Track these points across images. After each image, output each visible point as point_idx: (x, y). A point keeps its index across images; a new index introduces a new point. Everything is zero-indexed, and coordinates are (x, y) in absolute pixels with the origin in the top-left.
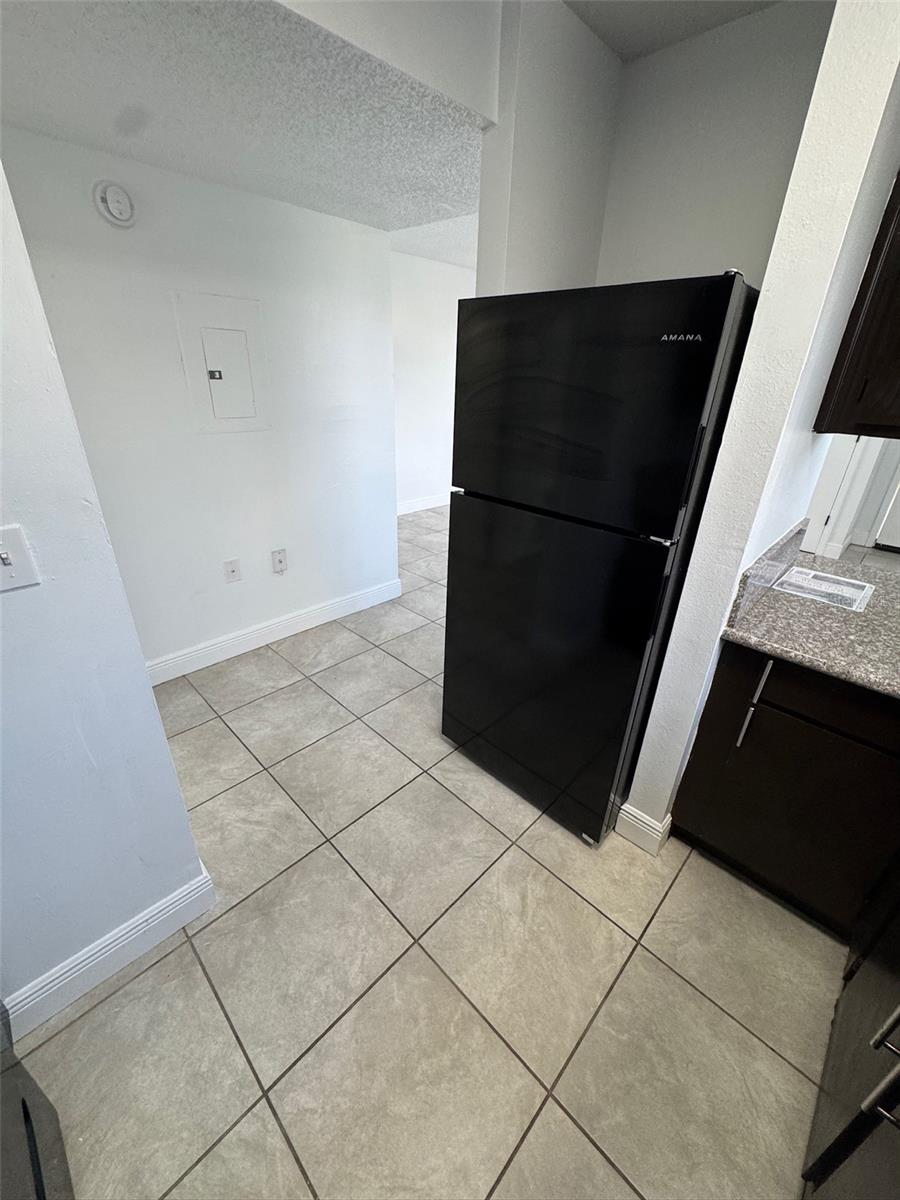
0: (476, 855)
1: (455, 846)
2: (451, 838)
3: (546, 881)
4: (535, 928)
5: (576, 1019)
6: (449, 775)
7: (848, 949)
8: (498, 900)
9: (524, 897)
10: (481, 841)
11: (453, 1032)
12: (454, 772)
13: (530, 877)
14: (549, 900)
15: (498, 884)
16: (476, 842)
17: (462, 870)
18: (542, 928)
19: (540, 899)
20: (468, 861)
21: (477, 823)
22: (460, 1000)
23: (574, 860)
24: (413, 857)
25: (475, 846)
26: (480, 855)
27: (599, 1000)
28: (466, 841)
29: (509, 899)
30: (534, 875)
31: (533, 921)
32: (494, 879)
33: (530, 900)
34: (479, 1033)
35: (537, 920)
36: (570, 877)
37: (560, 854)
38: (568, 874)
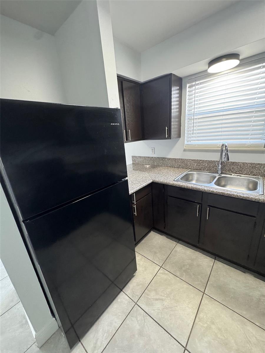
1: (141, 334)
2: (137, 336)
3: (149, 291)
4: (166, 296)
6: (99, 343)
7: (152, 231)
8: (159, 310)
9: (157, 300)
10: (137, 319)
12: (97, 340)
14: (155, 290)
15: (153, 310)
16: (138, 321)
17: (151, 328)
18: (165, 293)
19: (156, 294)
20: (147, 326)
21: (128, 321)
23: (140, 281)
25: (139, 322)
26: (143, 319)
27: (178, 279)
28: (138, 327)
29: (158, 305)
30: (148, 295)
31: (163, 296)
33: (157, 297)
34: (201, 315)
35: (163, 294)
36: (146, 283)
37: (139, 285)
38: (145, 283)
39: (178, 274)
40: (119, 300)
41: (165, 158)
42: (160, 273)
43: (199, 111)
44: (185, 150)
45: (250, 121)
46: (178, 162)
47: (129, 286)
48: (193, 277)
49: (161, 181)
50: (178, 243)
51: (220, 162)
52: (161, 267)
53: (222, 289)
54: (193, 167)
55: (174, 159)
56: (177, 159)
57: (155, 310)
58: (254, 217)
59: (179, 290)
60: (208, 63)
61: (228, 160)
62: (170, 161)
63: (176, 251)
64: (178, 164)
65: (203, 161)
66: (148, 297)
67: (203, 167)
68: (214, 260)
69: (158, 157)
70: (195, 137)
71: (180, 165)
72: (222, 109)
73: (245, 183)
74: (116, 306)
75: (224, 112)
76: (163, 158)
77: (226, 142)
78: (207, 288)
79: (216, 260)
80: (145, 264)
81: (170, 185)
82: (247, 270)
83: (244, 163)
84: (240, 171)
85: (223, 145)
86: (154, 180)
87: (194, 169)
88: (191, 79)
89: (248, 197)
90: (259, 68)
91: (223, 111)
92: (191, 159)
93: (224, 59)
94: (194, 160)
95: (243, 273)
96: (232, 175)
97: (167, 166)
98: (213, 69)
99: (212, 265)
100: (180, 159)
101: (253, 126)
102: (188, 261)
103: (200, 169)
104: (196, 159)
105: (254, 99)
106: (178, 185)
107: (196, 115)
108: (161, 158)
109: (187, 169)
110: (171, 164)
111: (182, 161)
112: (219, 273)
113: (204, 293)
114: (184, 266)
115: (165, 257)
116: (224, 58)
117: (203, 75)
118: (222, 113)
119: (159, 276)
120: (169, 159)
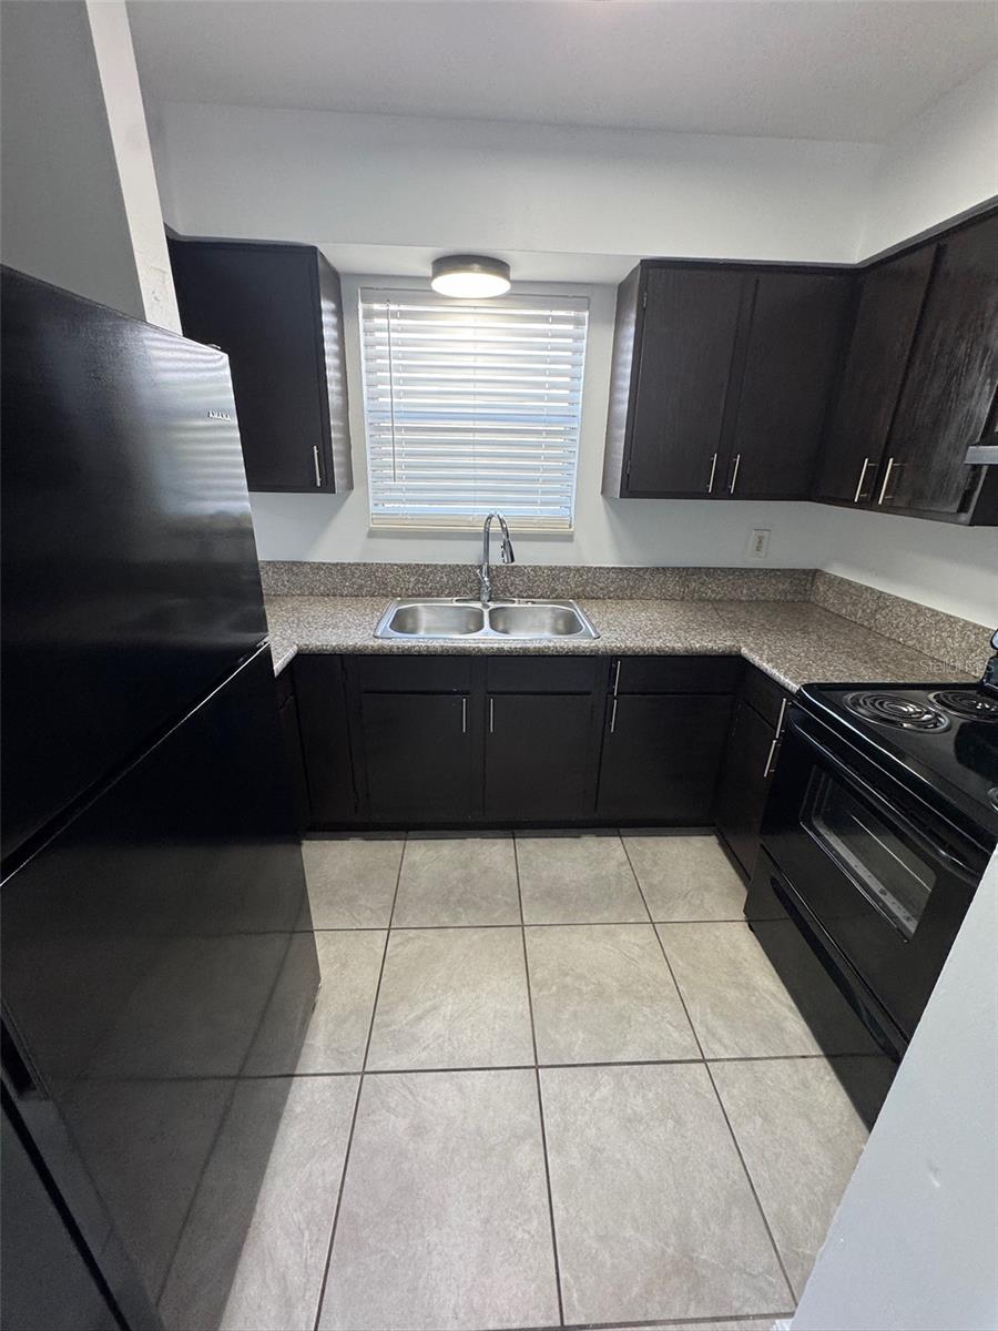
0: (409, 1096)
1: (419, 1131)
2: (411, 1146)
3: (387, 1013)
4: (439, 991)
5: (476, 935)
8: (440, 1035)
9: (420, 1018)
10: (390, 1108)
11: (554, 988)
13: (394, 1027)
14: (404, 998)
15: (425, 1049)
16: (395, 1110)
17: (440, 1095)
18: (435, 987)
19: (410, 1006)
20: (425, 1099)
21: (362, 1136)
22: (536, 999)
23: (344, 1005)
24: (474, 1164)
25: (400, 1109)
26: (407, 1093)
27: (451, 930)
28: (403, 1124)
29: (431, 1028)
30: (387, 1026)
31: (434, 997)
32: (424, 1055)
33: (419, 1011)
34: (537, 976)
35: (431, 995)
36: (366, 998)
37: (344, 1021)
38: (364, 1001)
39: (445, 919)
40: (298, 1110)
41: (300, 563)
42: (396, 946)
43: (405, 405)
44: (372, 534)
45: (537, 457)
46: (353, 574)
47: (312, 1045)
48: (484, 903)
49: (334, 644)
50: (406, 839)
51: (485, 568)
52: (389, 930)
53: (555, 895)
54: (407, 590)
55: (337, 564)
56: (349, 564)
57: (428, 1046)
58: (588, 693)
59: (466, 956)
60: (433, 259)
61: (513, 560)
62: (322, 573)
63: (413, 866)
64: (354, 584)
65: (436, 566)
66: (391, 1029)
67: (436, 588)
68: (512, 840)
69: (269, 562)
70: (400, 490)
71: (361, 587)
72: (471, 411)
73: (547, 619)
74: (295, 1135)
75: (477, 422)
76: (294, 563)
77: (503, 510)
78: (524, 912)
79: (517, 840)
80: (333, 949)
81: (369, 651)
82: (581, 830)
83: (535, 567)
84: (530, 589)
85: (490, 518)
86: (301, 644)
87: (409, 596)
88: (372, 289)
89: (578, 648)
90: (545, 319)
91: (474, 417)
92: (398, 562)
93: (476, 266)
94: (407, 566)
95: (577, 840)
96: (514, 602)
97: (311, 594)
98: (446, 284)
99: (512, 854)
100: (359, 565)
101: (546, 470)
102: (455, 874)
103: (429, 595)
104: (414, 563)
105: (540, 398)
106: (398, 648)
107: (401, 417)
108: (283, 562)
109: (387, 597)
110: (325, 585)
111: (368, 570)
112: (534, 864)
113: (523, 926)
114: (450, 892)
115: (388, 898)
116: (478, 263)
117: (410, 289)
118: (472, 422)
119: (397, 955)
120: (319, 566)
